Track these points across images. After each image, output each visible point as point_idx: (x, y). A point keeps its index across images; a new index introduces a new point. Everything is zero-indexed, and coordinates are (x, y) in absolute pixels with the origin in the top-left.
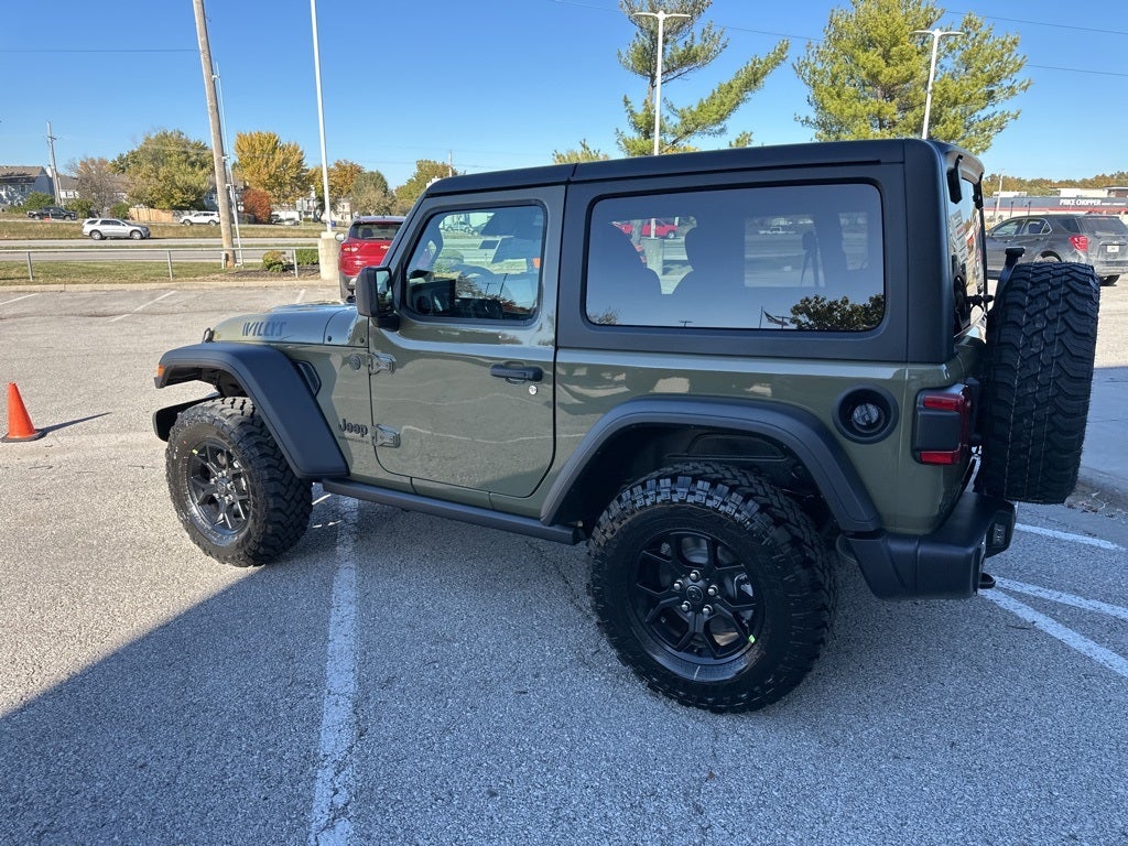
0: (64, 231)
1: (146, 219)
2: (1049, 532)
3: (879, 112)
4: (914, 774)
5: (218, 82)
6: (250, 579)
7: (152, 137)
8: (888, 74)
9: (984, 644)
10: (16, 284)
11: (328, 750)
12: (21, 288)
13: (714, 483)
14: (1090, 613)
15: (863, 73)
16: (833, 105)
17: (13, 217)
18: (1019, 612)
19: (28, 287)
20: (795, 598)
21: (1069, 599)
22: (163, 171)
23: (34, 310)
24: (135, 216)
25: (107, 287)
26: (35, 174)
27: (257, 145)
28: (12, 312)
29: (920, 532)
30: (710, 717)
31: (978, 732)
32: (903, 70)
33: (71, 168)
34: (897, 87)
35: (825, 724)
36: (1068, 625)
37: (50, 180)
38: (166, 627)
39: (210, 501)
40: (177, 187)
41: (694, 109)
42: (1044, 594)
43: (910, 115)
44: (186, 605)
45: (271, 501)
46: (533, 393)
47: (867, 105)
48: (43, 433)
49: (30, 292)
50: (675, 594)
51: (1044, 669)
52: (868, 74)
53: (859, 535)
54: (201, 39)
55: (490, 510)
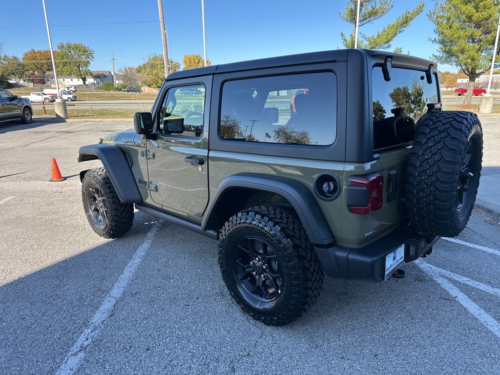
0: (115, 97)
1: (148, 92)
2: (491, 251)
3: (472, 35)
4: (347, 368)
5: (167, 34)
6: (108, 244)
7: (151, 58)
8: (477, 16)
9: (422, 306)
10: (80, 118)
11: (94, 321)
12: (86, 120)
13: (263, 217)
14: (491, 295)
15: (464, 16)
16: (447, 32)
17: (98, 91)
18: (450, 292)
19: (89, 120)
20: (293, 273)
21: (483, 287)
22: (154, 72)
23: (88, 128)
24: (143, 91)
25: (118, 120)
26: (107, 74)
27: (192, 60)
28: (79, 129)
29: (355, 247)
30: (263, 326)
31: (393, 351)
32: (485, 14)
33: (120, 71)
34: (482, 22)
35: (316, 337)
36: (474, 300)
37: (112, 76)
38: (65, 261)
39: (96, 210)
40: (160, 79)
41: (375, 37)
42: (471, 283)
43: (489, 37)
44: (77, 253)
45: (113, 212)
46: (200, 170)
47: (466, 32)
48: (65, 178)
49: (90, 121)
50: (251, 267)
51: (448, 322)
52: (466, 17)
53: (319, 246)
54: (161, 16)
55: (189, 221)
